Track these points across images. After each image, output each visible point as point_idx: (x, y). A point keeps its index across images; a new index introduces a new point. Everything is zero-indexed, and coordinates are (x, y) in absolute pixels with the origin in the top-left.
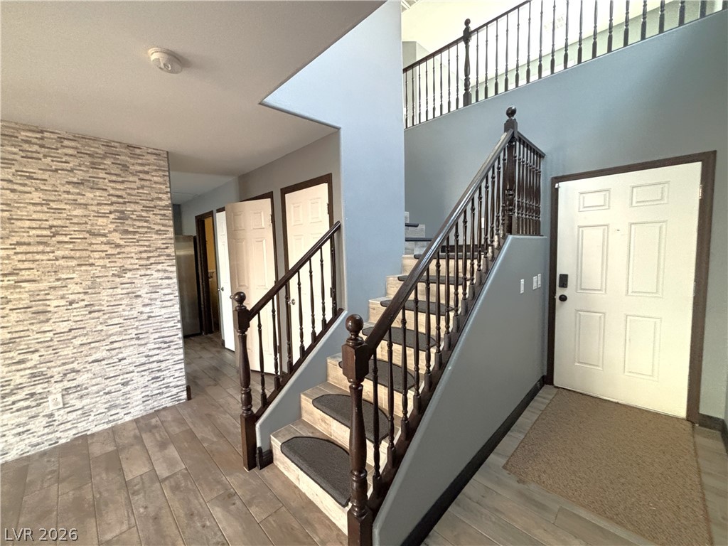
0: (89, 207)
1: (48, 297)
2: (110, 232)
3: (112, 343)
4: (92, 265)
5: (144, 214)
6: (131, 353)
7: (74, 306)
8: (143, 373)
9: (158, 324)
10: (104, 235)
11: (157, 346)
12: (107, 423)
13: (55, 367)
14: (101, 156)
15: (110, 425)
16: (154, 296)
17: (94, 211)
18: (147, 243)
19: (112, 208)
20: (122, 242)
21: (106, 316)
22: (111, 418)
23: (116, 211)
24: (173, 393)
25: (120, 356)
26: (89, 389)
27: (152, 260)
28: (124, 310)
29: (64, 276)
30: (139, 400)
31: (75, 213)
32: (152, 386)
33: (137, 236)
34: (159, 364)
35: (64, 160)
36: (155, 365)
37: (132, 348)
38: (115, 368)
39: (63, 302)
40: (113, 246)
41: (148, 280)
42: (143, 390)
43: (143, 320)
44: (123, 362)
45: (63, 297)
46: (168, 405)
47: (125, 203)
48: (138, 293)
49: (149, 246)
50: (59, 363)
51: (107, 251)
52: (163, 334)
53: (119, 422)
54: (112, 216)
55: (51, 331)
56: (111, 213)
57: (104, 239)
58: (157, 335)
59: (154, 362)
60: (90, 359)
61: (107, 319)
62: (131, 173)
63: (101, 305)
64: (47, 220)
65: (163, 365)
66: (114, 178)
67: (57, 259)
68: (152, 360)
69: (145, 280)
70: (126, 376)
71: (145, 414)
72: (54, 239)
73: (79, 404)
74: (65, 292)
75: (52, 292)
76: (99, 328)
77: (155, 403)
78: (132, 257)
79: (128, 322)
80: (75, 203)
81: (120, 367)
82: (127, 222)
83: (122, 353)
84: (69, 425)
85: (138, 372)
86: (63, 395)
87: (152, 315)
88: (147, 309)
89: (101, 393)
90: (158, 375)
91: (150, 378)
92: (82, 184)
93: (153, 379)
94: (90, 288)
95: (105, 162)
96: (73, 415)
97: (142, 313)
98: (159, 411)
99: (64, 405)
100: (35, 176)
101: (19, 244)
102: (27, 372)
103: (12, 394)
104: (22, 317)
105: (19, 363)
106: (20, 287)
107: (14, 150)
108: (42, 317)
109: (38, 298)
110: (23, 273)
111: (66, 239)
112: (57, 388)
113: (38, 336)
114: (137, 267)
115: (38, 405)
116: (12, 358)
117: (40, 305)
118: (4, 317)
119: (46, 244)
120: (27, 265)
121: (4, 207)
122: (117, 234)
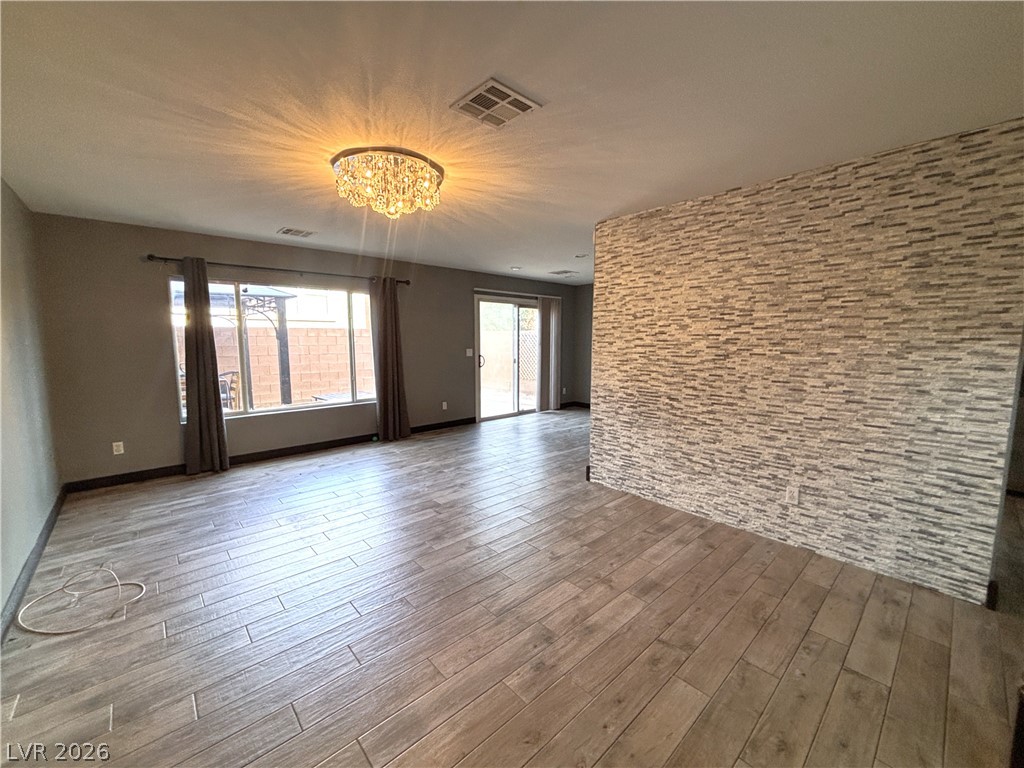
0: (875, 256)
1: (807, 374)
2: (898, 289)
3: (867, 451)
4: (863, 337)
5: (967, 252)
6: (892, 476)
7: (831, 389)
8: (907, 515)
9: (953, 446)
10: (888, 295)
11: (942, 482)
12: (842, 554)
13: (798, 456)
14: (908, 172)
15: (844, 559)
16: (956, 396)
17: (880, 260)
18: (961, 303)
19: (907, 251)
20: (914, 304)
21: (867, 412)
22: (846, 551)
23: (918, 255)
24: (955, 575)
25: (876, 474)
26: (828, 500)
27: (966, 334)
28: (895, 409)
29: (828, 350)
30: (890, 550)
31: (853, 268)
32: (918, 542)
33: (943, 293)
34: (939, 514)
35: (854, 197)
36: (930, 511)
37: (896, 469)
38: (865, 488)
39: (819, 383)
40: (899, 310)
41: (948, 367)
42: (900, 539)
43: (924, 432)
44: (878, 484)
45: (821, 376)
46: (941, 590)
47: (933, 239)
48: (926, 388)
49: (966, 308)
50: (803, 453)
51: (886, 318)
52: (960, 467)
53: (857, 564)
54: (906, 264)
55: (802, 413)
56: (905, 259)
57: (887, 301)
58: (944, 465)
59: (930, 506)
60: (836, 462)
61: (868, 416)
62: (955, 184)
63: (863, 394)
64: (821, 281)
65: (947, 519)
66: (922, 201)
67: (823, 329)
68: (926, 501)
69: (942, 367)
70: (878, 506)
71: (896, 576)
72: (825, 303)
73: (813, 511)
74: (824, 371)
75: (812, 368)
76: (855, 425)
77: (917, 572)
78: (927, 328)
79: (898, 429)
80: (858, 253)
81: (872, 490)
82: (929, 270)
83: (879, 470)
84: (799, 530)
85: (898, 509)
86: (800, 492)
87: (944, 428)
88: (937, 417)
89: (841, 512)
90: (934, 530)
91: (917, 529)
92: (872, 223)
93: (921, 532)
94: (853, 370)
95: (913, 180)
96: (804, 521)
97: (925, 420)
98: (921, 587)
99: (799, 503)
100: (819, 228)
101: (791, 311)
102: (775, 451)
103: (759, 467)
104: (780, 391)
105: (770, 438)
106: (784, 359)
107: (804, 203)
108: (797, 396)
109: (797, 373)
110: (789, 343)
111: (838, 303)
112: (796, 481)
113: (790, 416)
114: (933, 344)
115: (777, 490)
116: (765, 432)
117: (798, 381)
118: (766, 388)
119: (815, 310)
120: (794, 335)
121: (785, 271)
122: (908, 292)
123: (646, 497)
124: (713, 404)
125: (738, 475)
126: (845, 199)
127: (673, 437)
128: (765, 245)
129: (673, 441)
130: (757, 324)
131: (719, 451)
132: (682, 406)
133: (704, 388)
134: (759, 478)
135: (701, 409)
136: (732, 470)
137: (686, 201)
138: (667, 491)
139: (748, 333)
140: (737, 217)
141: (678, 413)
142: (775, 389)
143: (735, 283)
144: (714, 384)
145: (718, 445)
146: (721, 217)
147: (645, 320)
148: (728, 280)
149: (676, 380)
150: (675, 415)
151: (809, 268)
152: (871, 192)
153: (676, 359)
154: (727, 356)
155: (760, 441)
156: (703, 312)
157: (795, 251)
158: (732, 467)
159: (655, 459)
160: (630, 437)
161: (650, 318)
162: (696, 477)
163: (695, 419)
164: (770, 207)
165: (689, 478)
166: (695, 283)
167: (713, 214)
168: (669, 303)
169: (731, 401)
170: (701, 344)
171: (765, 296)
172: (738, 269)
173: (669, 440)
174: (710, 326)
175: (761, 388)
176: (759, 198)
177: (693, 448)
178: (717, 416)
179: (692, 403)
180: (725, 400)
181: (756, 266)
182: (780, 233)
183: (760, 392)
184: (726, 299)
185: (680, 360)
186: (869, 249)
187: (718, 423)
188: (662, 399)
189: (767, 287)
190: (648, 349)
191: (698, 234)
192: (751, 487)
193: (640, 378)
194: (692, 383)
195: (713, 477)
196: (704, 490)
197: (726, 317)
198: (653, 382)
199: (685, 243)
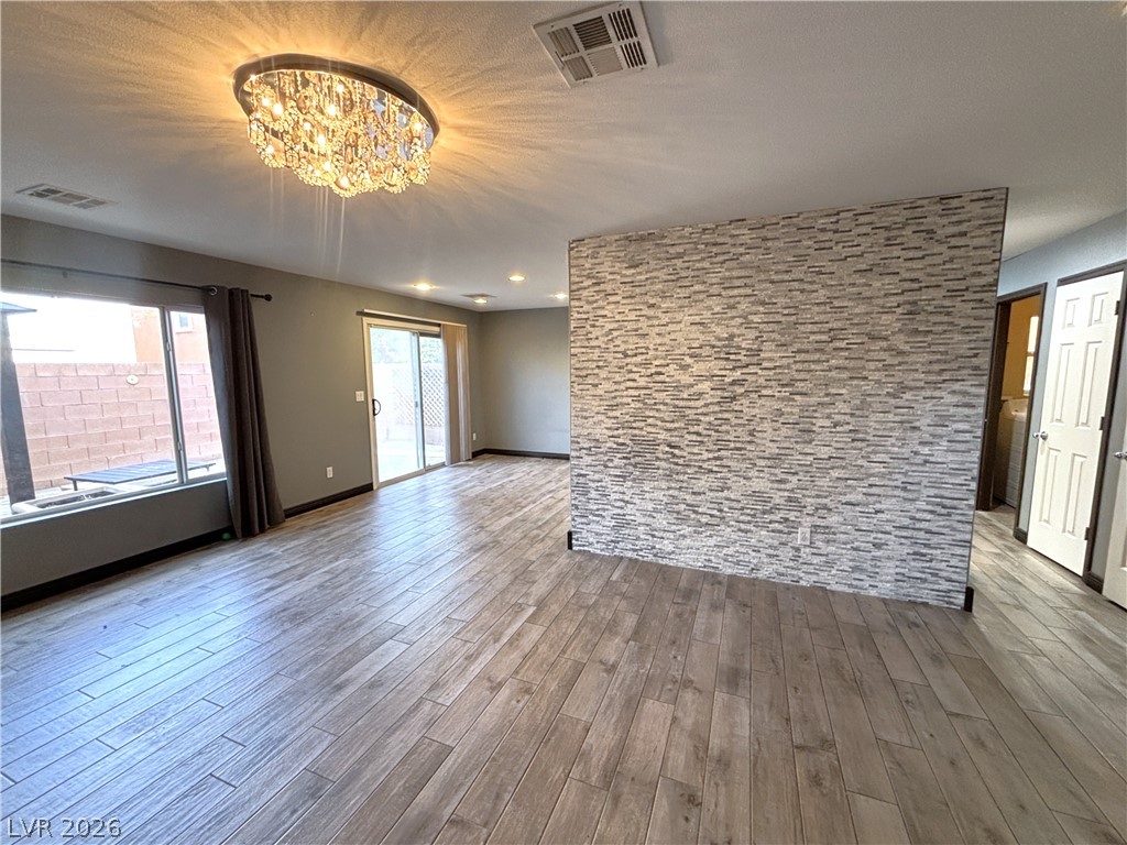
0: (875, 301)
1: (816, 415)
2: (893, 333)
3: (870, 485)
4: (865, 378)
5: (947, 303)
6: (891, 507)
7: (839, 429)
8: (903, 541)
9: (938, 475)
10: (885, 339)
11: (930, 507)
12: (850, 586)
13: (809, 497)
14: (900, 226)
15: (851, 591)
16: (940, 431)
17: (878, 306)
18: (942, 349)
19: (900, 299)
20: (907, 348)
21: (870, 449)
22: (855, 583)
23: (909, 303)
24: (941, 588)
25: (878, 506)
26: (838, 536)
27: (946, 376)
28: (893, 445)
29: (833, 391)
30: (891, 575)
31: (857, 311)
32: (912, 563)
33: (929, 339)
34: (928, 536)
35: (855, 243)
36: (922, 534)
37: (894, 500)
38: (869, 520)
39: (827, 423)
40: (894, 353)
41: (934, 405)
42: (898, 563)
43: (916, 464)
44: (880, 515)
45: (829, 417)
46: (931, 602)
47: (920, 289)
48: (917, 424)
49: (946, 353)
50: (814, 493)
51: (884, 360)
52: (943, 493)
53: (862, 592)
54: (899, 310)
55: (812, 454)
56: (898, 306)
57: (884, 344)
58: (932, 492)
59: (920, 529)
60: (844, 499)
61: (871, 453)
62: (937, 241)
63: (867, 433)
64: (827, 323)
65: (935, 540)
66: (911, 254)
67: (830, 370)
68: (918, 525)
69: (929, 406)
70: (880, 535)
71: (895, 598)
72: (831, 345)
73: (826, 549)
74: (832, 411)
75: (820, 409)
76: (859, 462)
77: (912, 590)
78: (917, 370)
79: (896, 463)
80: (859, 297)
81: (875, 521)
82: (918, 317)
83: (880, 502)
84: (811, 569)
85: (896, 536)
86: (811, 532)
87: (932, 459)
88: (926, 450)
89: (849, 546)
90: (924, 551)
91: (911, 552)
92: (871, 270)
93: (915, 554)
94: (857, 409)
95: (904, 233)
96: (816, 560)
97: (916, 453)
98: (915, 603)
99: (811, 543)
100: (823, 270)
101: (799, 351)
102: (786, 494)
103: (770, 512)
104: (790, 433)
105: (780, 481)
106: (793, 400)
107: (810, 243)
108: (806, 437)
109: (806, 414)
110: (798, 384)
111: (842, 344)
112: (807, 521)
113: (800, 457)
114: (922, 384)
115: (789, 533)
116: (776, 475)
117: (807, 423)
118: (775, 430)
119: (821, 351)
120: (802, 376)
121: (792, 311)
122: (902, 336)
123: (645, 559)
124: (719, 450)
125: (749, 522)
126: (847, 244)
127: (676, 489)
128: (772, 282)
129: (676, 493)
130: (765, 364)
131: (727, 499)
132: (685, 454)
133: (709, 432)
134: (770, 522)
135: (706, 455)
136: (742, 518)
137: (684, 227)
138: (670, 548)
139: (756, 373)
140: (742, 250)
141: (681, 461)
142: (784, 431)
143: (741, 320)
144: (720, 429)
145: (726, 493)
146: (724, 248)
147: (639, 359)
148: (733, 318)
149: (676, 425)
150: (677, 464)
151: (816, 309)
152: (870, 240)
153: (677, 402)
154: (734, 399)
155: (770, 485)
156: (706, 351)
157: (802, 291)
158: (742, 514)
159: (655, 515)
160: (624, 493)
161: (644, 357)
162: (703, 529)
163: (700, 467)
164: (776, 244)
165: (695, 532)
166: (697, 319)
167: (715, 244)
168: (666, 340)
169: (739, 445)
170: (705, 386)
171: (773, 335)
172: (744, 306)
173: (671, 492)
174: (714, 366)
175: (770, 430)
176: (764, 233)
177: (699, 498)
178: (725, 462)
179: (696, 450)
180: (732, 445)
181: (763, 303)
182: (787, 272)
183: (769, 435)
184: (731, 337)
185: (681, 403)
186: (868, 294)
187: (726, 470)
188: (661, 448)
189: (775, 327)
190: (643, 392)
191: (698, 265)
192: (762, 533)
193: (634, 425)
194: (696, 428)
195: (722, 527)
196: (712, 542)
197: (732, 357)
198: (650, 429)
199: (684, 274)
